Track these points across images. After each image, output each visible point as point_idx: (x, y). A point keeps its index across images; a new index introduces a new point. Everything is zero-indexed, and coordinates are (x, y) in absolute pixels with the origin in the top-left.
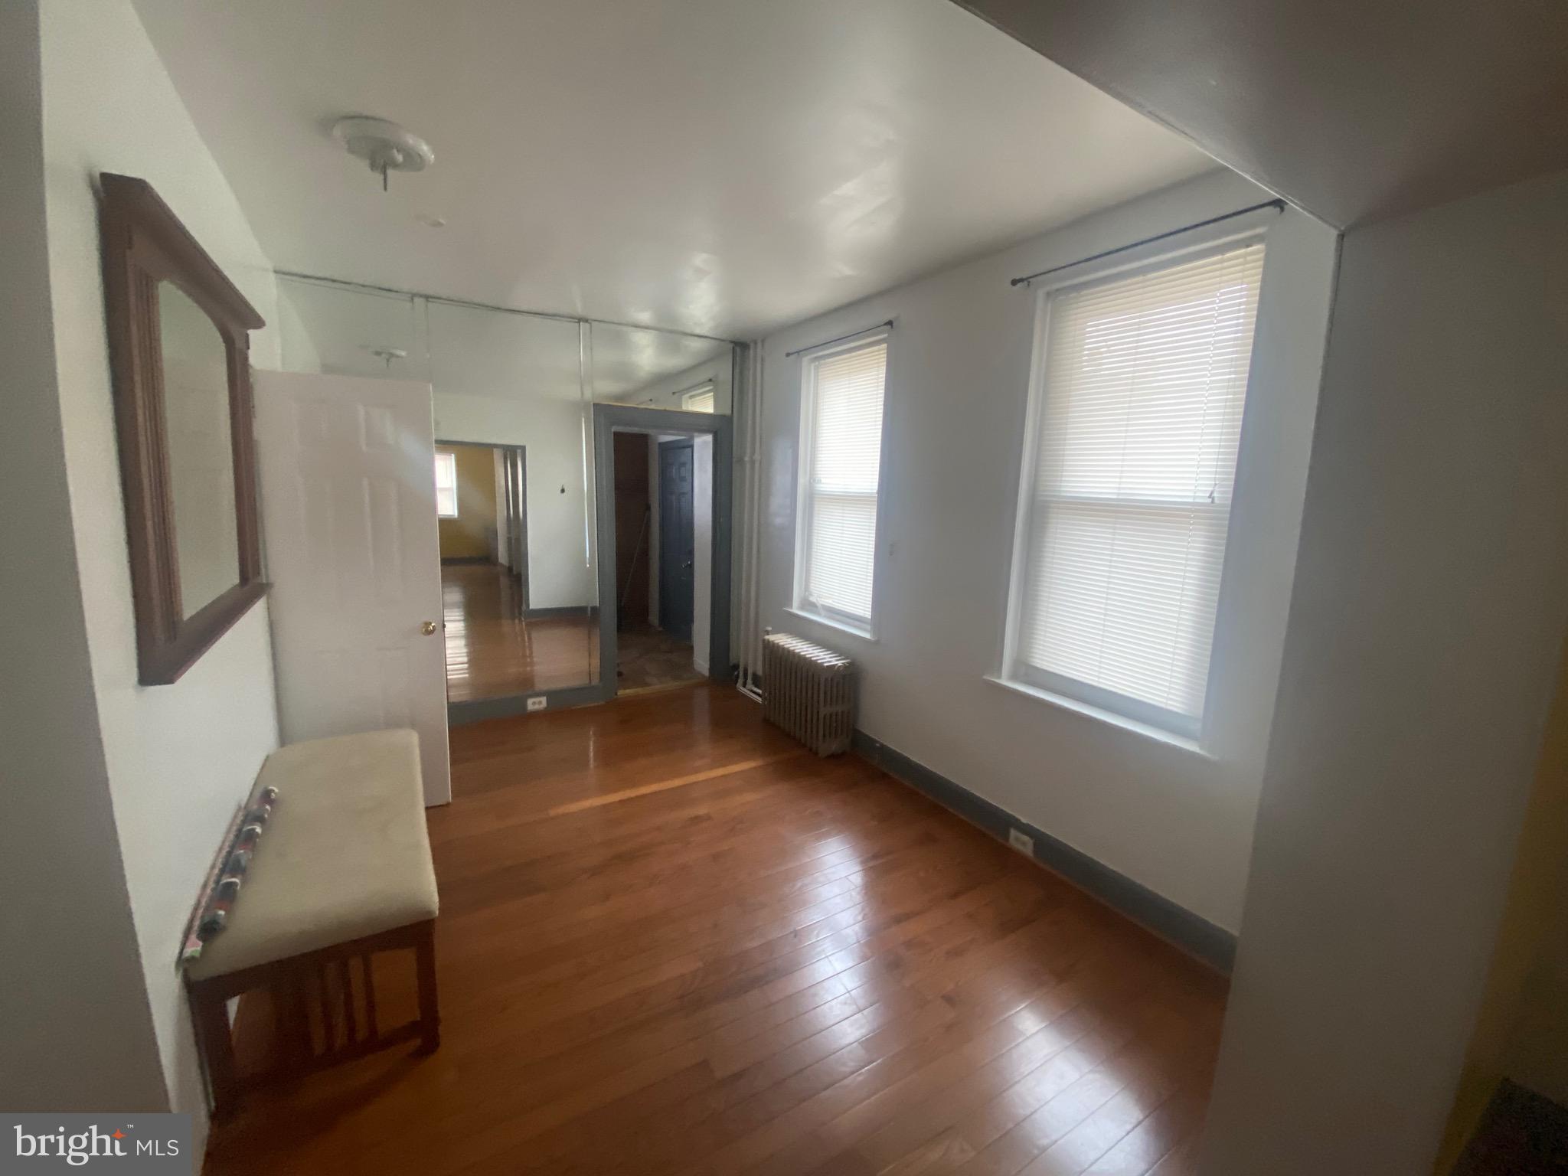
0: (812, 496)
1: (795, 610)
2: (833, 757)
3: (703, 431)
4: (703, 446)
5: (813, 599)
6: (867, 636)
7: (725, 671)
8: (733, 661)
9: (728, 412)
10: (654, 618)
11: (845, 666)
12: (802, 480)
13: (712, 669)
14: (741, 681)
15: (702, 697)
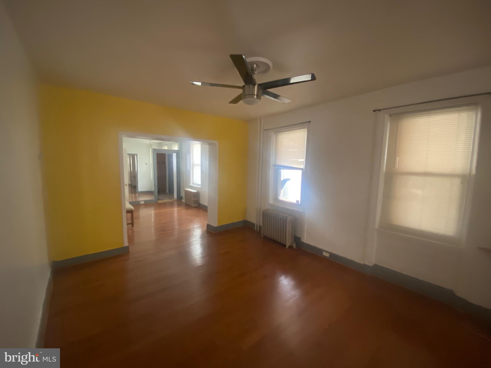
0: (193, 165)
1: (191, 184)
2: (195, 207)
3: (175, 152)
4: (174, 156)
5: (194, 183)
6: (200, 187)
7: (180, 198)
8: (181, 196)
9: (179, 149)
10: (167, 191)
11: (197, 192)
12: (191, 162)
13: (177, 197)
14: (183, 199)
15: (176, 203)
